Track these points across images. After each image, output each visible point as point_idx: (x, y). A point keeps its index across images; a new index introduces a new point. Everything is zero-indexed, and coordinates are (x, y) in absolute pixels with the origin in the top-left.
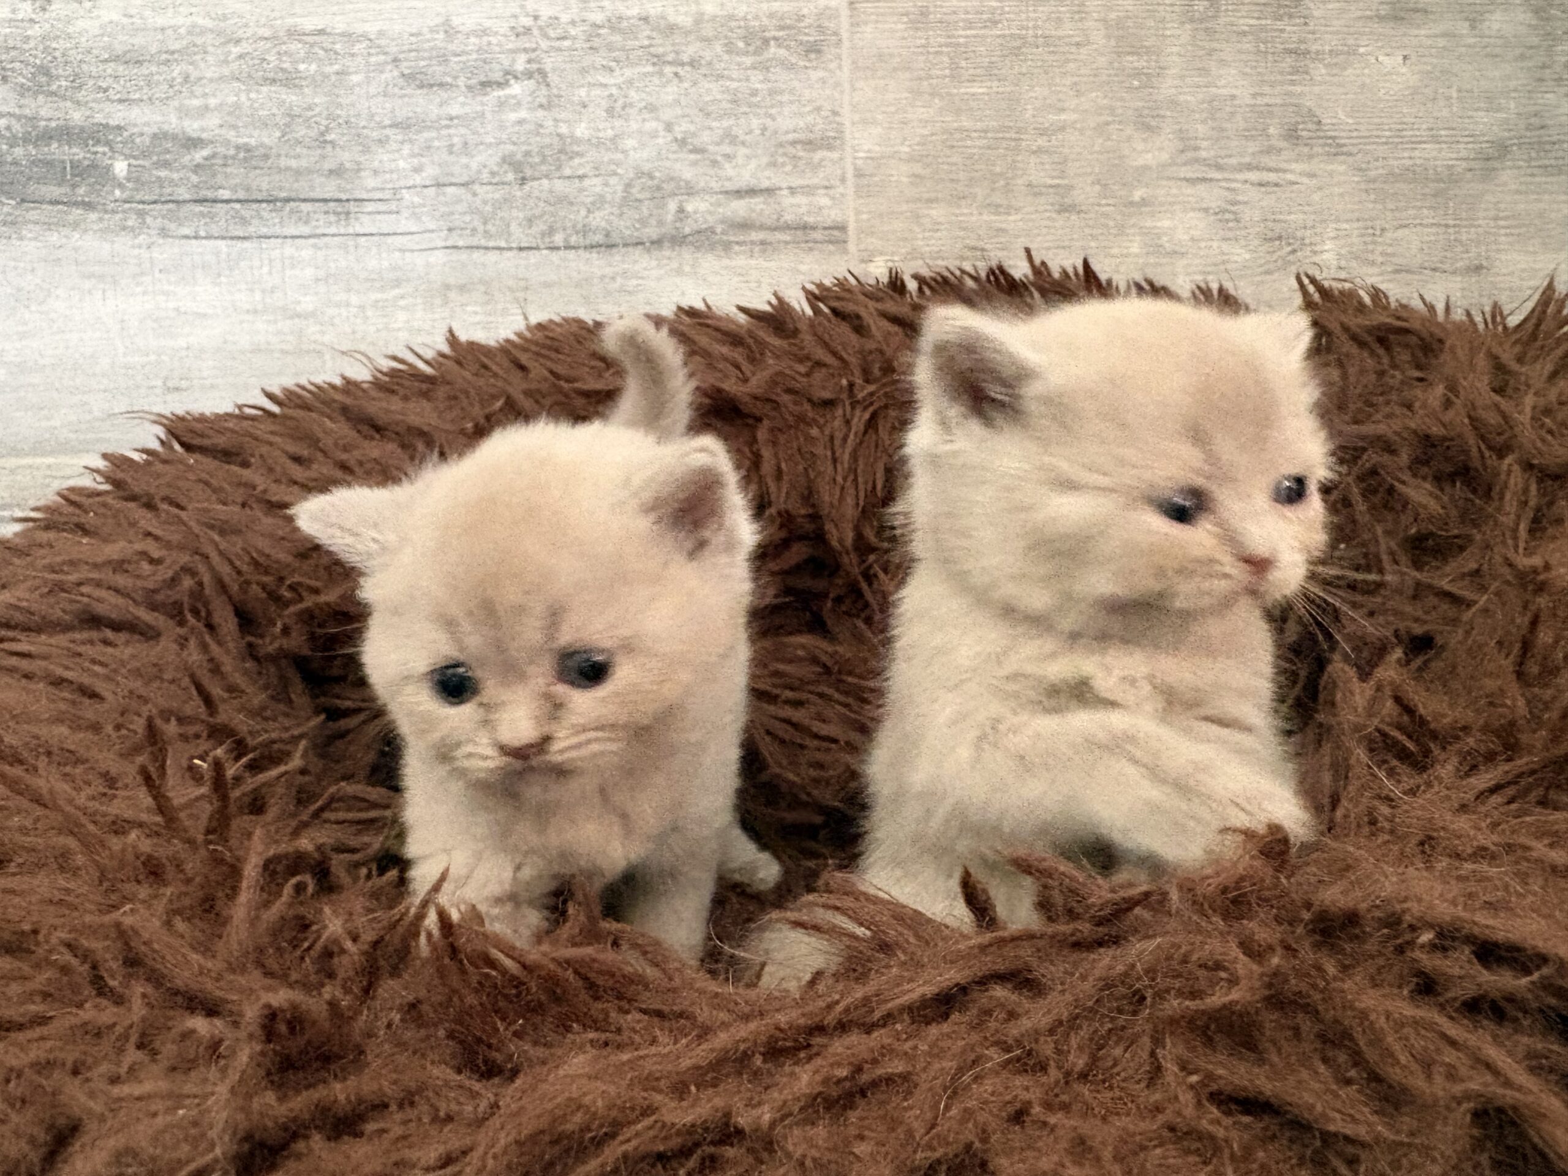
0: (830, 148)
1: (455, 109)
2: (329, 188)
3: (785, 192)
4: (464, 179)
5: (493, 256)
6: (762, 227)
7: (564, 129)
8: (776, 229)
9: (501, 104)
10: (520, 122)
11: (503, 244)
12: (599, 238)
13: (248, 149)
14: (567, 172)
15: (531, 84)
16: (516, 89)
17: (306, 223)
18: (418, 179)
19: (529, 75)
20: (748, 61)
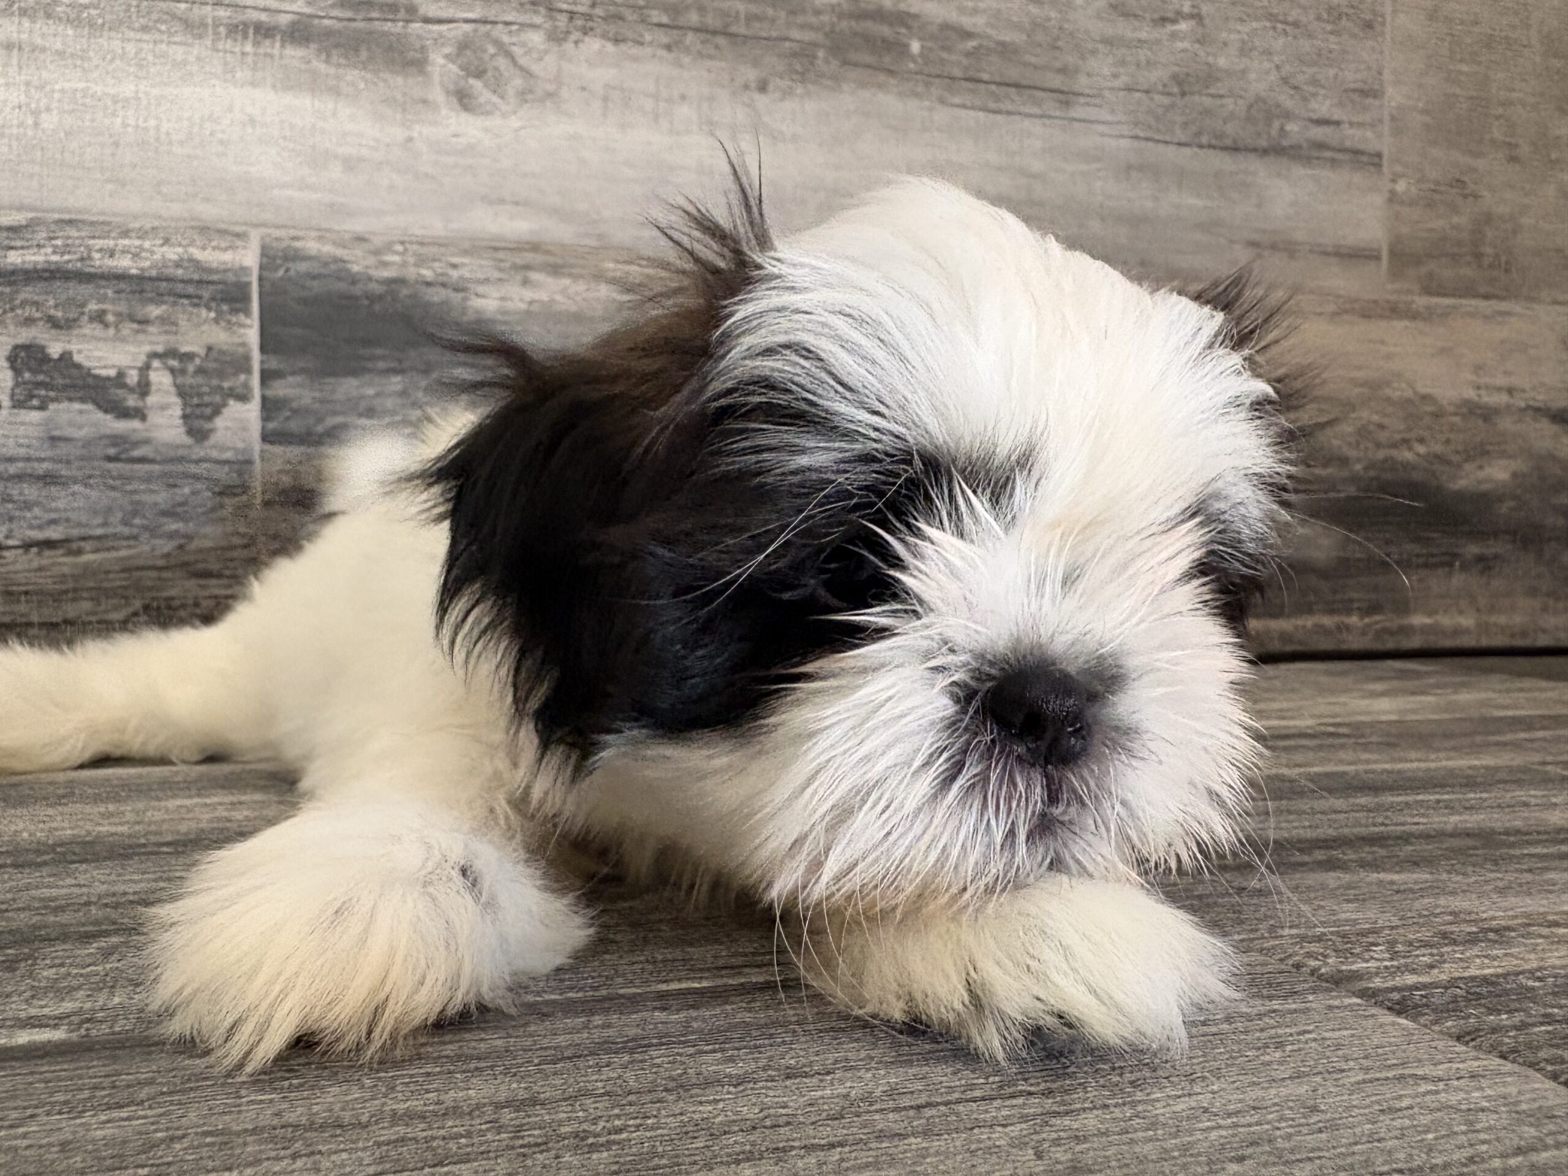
0: (1375, 97)
1: (1143, 35)
2: (1056, 81)
3: (1347, 126)
4: (1145, 87)
5: (1161, 147)
6: (1333, 149)
7: (1211, 59)
8: (1339, 151)
9: (1174, 36)
10: (1184, 51)
11: (1168, 138)
12: (1228, 142)
13: (1002, 44)
14: (1212, 91)
15: (1193, 23)
16: (1183, 26)
17: (1040, 105)
18: (1117, 83)
19: (1192, 16)
20: (1329, 27)
